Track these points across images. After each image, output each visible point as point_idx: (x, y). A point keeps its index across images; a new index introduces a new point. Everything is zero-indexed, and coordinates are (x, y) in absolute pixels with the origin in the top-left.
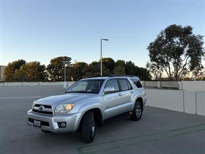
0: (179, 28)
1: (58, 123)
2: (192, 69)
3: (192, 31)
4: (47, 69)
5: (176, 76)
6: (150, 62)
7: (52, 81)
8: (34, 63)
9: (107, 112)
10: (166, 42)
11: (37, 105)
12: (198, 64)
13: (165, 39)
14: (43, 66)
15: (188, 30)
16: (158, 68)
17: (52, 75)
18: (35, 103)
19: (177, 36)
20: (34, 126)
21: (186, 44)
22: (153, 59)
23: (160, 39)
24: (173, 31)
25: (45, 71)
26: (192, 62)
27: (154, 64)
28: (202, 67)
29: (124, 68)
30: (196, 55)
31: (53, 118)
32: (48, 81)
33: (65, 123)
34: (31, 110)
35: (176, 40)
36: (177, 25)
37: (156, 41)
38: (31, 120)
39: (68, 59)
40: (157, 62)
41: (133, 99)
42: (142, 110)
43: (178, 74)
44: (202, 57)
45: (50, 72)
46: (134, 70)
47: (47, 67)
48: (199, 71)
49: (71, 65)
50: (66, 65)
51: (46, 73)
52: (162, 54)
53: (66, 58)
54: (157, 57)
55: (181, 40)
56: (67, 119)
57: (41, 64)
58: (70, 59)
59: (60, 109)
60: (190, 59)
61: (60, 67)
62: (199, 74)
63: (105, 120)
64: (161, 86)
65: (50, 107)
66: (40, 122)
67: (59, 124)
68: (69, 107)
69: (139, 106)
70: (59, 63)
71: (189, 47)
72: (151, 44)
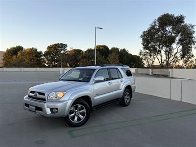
0: (172, 17)
1: (50, 109)
2: (182, 57)
3: (184, 20)
4: (44, 55)
5: (168, 64)
6: (143, 50)
7: (49, 67)
8: (32, 49)
9: (96, 99)
10: (158, 30)
11: (32, 92)
12: (188, 53)
13: (158, 27)
14: (40, 53)
15: (180, 19)
16: (151, 56)
17: (49, 61)
18: (31, 89)
19: (170, 25)
20: (30, 110)
21: (178, 33)
22: (146, 47)
23: (153, 28)
24: (165, 20)
25: (42, 57)
26: (182, 50)
27: (146, 52)
28: (193, 56)
29: (118, 55)
30: (187, 44)
31: (45, 104)
32: (45, 67)
33: (57, 109)
34: (27, 96)
35: (169, 28)
36: (170, 14)
37: (150, 30)
38: (27, 105)
39: (64, 46)
40: (150, 50)
41: (123, 87)
42: (131, 97)
43: (170, 62)
44: (193, 46)
45: (47, 58)
46: (127, 57)
47: (44, 53)
48: (189, 59)
49: (67, 51)
50: (62, 52)
51: (43, 59)
52: (154, 42)
53: (62, 44)
54: (150, 45)
55: (173, 29)
56: (59, 105)
57: (38, 51)
58: (66, 46)
59: (52, 96)
60: (181, 47)
61: (57, 53)
62: (189, 62)
63: (94, 107)
64: (152, 73)
65: (43, 94)
66: (34, 108)
67: (52, 109)
68: (60, 94)
69: (128, 93)
70: (55, 49)
71: (181, 36)
72: (144, 32)
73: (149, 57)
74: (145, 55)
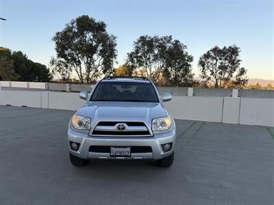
0: (92, 21)
2: (104, 71)
3: (106, 29)
5: (88, 79)
6: (56, 58)
10: (76, 35)
13: (76, 31)
15: (101, 27)
16: (67, 66)
19: (90, 31)
22: (61, 54)
23: (69, 29)
26: (104, 63)
27: (60, 61)
29: (12, 61)
30: (108, 57)
35: (89, 35)
36: (90, 17)
37: (65, 33)
40: (66, 59)
43: (90, 76)
44: (114, 60)
46: (27, 65)
52: (72, 50)
54: (66, 52)
55: (93, 36)
60: (103, 60)
64: (70, 89)
66: (129, 149)
71: (102, 46)
72: (58, 34)
73: (65, 68)
74: (59, 65)
